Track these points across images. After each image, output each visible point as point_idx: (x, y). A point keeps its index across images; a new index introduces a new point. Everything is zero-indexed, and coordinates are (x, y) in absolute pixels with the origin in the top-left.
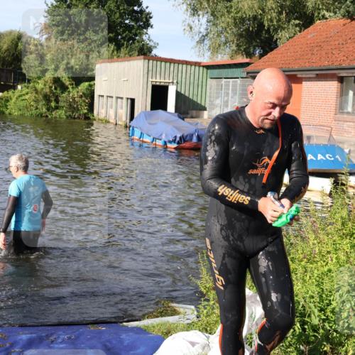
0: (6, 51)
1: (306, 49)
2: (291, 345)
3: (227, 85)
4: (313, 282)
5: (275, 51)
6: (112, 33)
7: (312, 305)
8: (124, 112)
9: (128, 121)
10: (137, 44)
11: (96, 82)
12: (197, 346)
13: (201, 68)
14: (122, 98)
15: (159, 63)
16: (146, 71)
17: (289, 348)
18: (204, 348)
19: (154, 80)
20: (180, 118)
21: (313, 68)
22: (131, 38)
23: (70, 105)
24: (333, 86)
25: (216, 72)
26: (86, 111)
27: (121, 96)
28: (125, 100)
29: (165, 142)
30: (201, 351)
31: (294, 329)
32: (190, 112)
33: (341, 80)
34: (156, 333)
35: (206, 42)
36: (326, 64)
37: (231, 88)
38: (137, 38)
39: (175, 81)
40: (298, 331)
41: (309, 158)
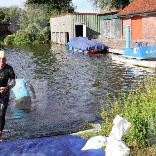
1: (143, 3)
2: (142, 139)
3: (109, 23)
4: (150, 111)
5: (129, 5)
6: (56, 4)
8: (64, 39)
9: (66, 42)
10: (67, 8)
12: (101, 143)
13: (97, 16)
14: (63, 33)
15: (78, 15)
16: (72, 19)
18: (104, 143)
19: (76, 23)
20: (89, 39)
21: (146, 12)
22: (64, 5)
23: (40, 38)
25: (103, 17)
26: (47, 40)
27: (62, 32)
28: (64, 33)
29: (83, 51)
30: (103, 144)
32: (93, 36)
34: (84, 138)
35: (98, 4)
36: (152, 9)
37: (110, 23)
38: (67, 5)
39: (85, 23)
40: (144, 133)
41: (146, 53)
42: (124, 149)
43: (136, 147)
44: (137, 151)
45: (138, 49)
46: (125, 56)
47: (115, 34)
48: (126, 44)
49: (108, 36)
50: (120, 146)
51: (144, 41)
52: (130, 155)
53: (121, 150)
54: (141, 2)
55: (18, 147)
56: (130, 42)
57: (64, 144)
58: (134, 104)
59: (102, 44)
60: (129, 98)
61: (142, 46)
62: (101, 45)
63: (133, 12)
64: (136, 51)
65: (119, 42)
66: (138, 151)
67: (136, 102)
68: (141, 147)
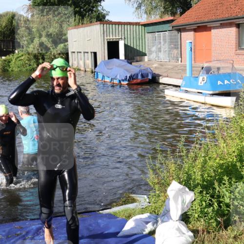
0: (5, 27)
1: (212, 6)
2: (212, 218)
3: (159, 37)
5: (190, 10)
6: (78, 8)
7: (224, 190)
8: (90, 62)
9: (93, 68)
10: (94, 14)
11: (68, 43)
12: (149, 224)
13: (140, 27)
14: (88, 52)
15: (111, 26)
16: (102, 32)
17: (210, 220)
18: (154, 225)
19: (108, 38)
20: (128, 63)
21: (218, 20)
22: (90, 10)
24: (233, 31)
25: (151, 28)
28: (90, 54)
29: (120, 81)
30: (152, 227)
31: (213, 207)
32: (135, 58)
33: (238, 26)
34: (121, 217)
35: (143, 8)
36: (227, 16)
37: (162, 38)
38: (94, 9)
39: (123, 37)
40: (216, 208)
41: (219, 84)
42: (184, 234)
43: (203, 231)
44: (204, 237)
45: (206, 77)
46: (185, 89)
47: (169, 54)
48: (186, 70)
49: (158, 57)
50: (178, 229)
51: (214, 65)
52: (193, 243)
53: (179, 235)
54: (208, 4)
55: (19, 232)
56: (192, 67)
57: (91, 227)
58: (199, 163)
59: (149, 70)
60: (192, 154)
61: (211, 73)
62: (147, 72)
63: (197, 20)
64: (203, 81)
65: (176, 66)
66: (206, 237)
67: (202, 161)
68: (211, 231)
